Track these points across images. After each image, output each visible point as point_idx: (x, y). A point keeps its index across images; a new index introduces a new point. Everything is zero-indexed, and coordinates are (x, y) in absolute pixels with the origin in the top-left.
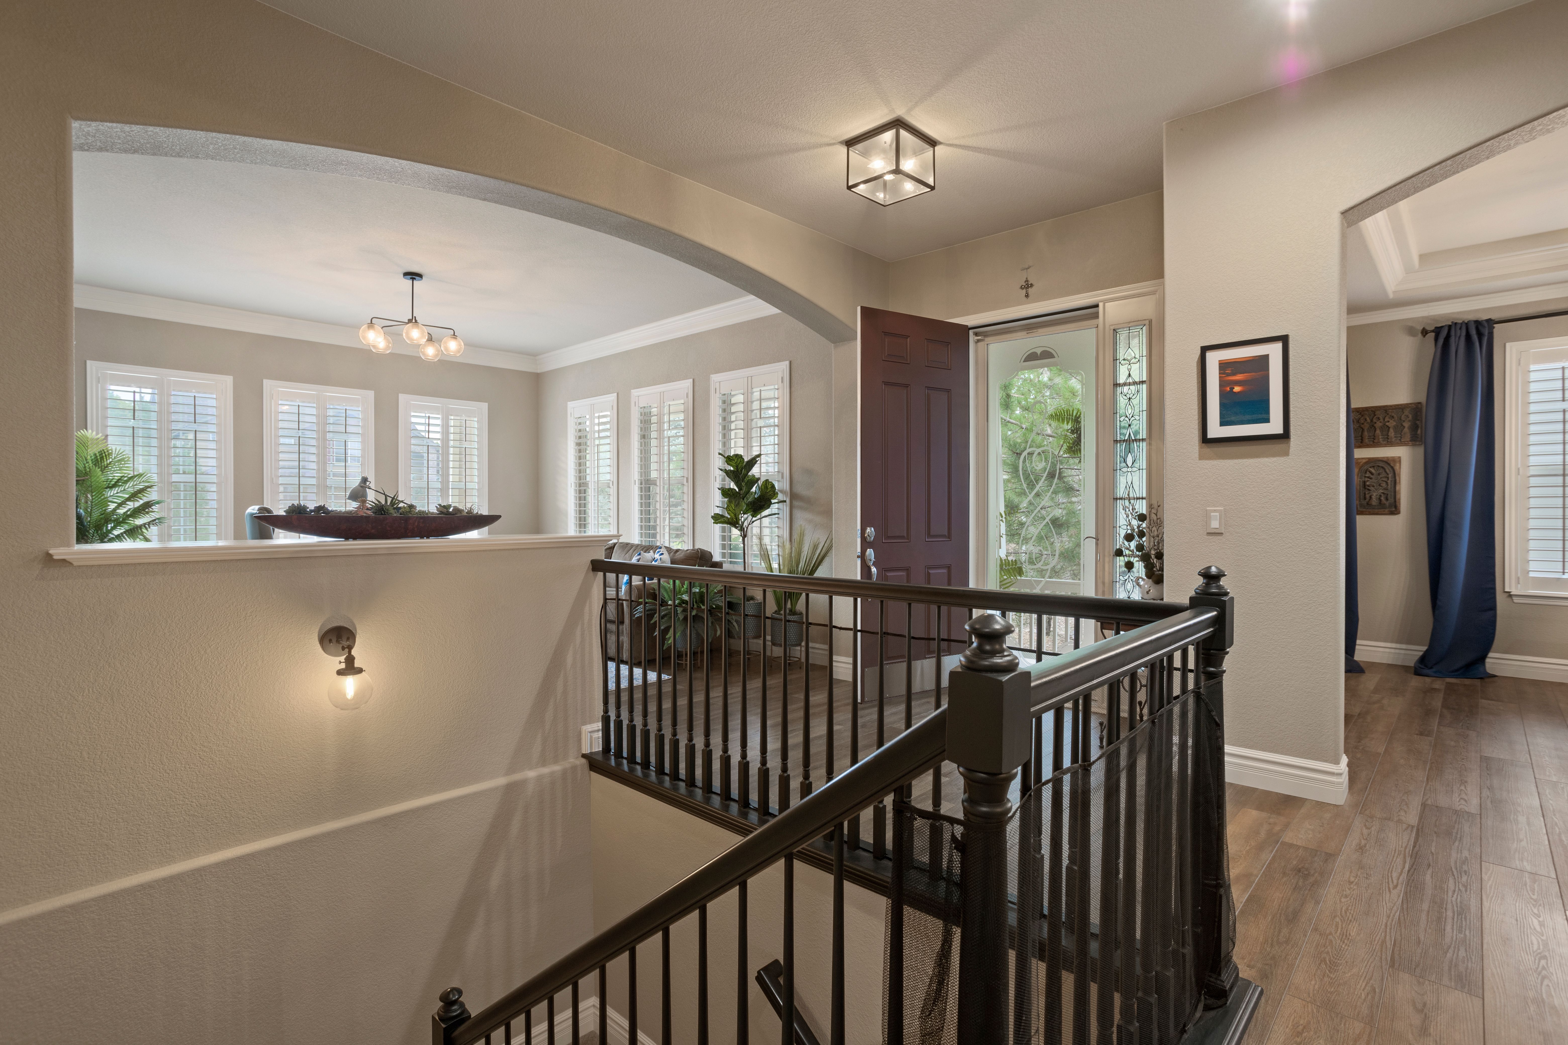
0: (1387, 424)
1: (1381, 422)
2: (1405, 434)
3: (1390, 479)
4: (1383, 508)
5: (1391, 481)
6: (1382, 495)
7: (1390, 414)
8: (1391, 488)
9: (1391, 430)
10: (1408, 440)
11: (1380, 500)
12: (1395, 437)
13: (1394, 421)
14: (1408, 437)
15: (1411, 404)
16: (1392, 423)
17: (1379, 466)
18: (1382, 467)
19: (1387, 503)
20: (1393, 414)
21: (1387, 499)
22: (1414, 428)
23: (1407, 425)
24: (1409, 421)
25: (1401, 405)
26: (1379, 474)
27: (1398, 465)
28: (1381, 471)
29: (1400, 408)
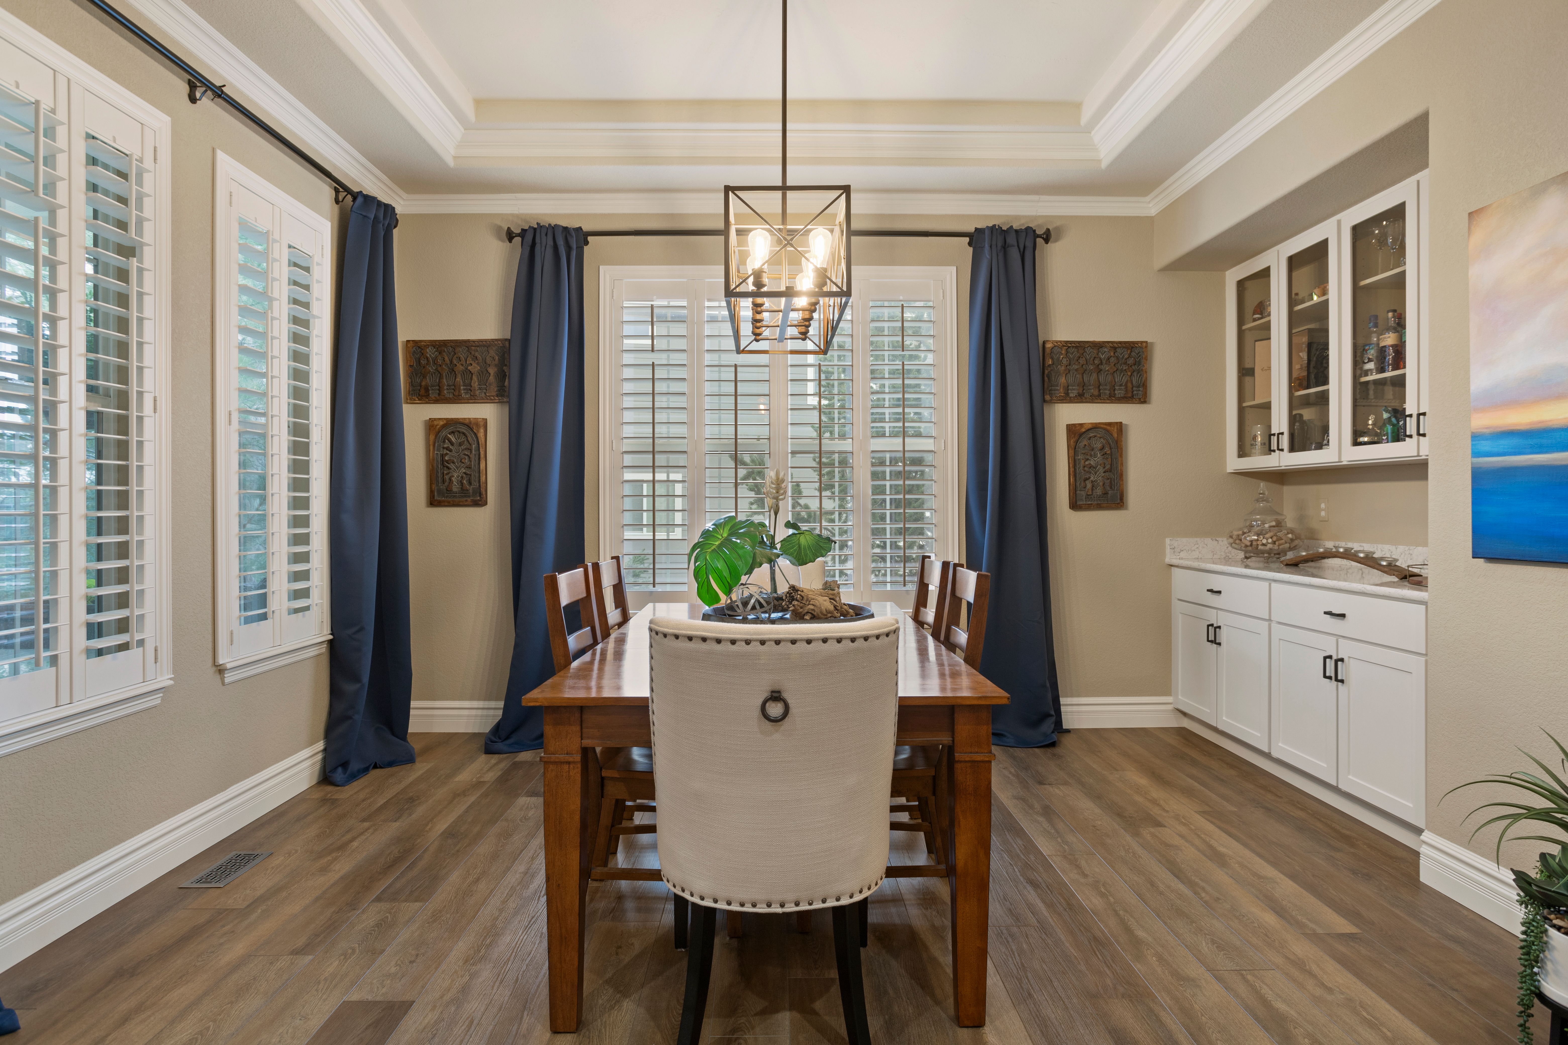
0: (469, 368)
1: (462, 365)
2: (490, 384)
3: (473, 452)
4: (465, 496)
5: (475, 455)
6: (464, 475)
7: (473, 353)
8: (475, 466)
9: (475, 378)
10: (494, 394)
11: (462, 484)
12: (480, 389)
13: (478, 364)
14: (493, 390)
15: (496, 340)
16: (475, 368)
17: (459, 431)
18: (464, 434)
19: (471, 489)
20: (477, 354)
21: (470, 483)
22: (502, 376)
23: (492, 371)
24: (496, 365)
25: (486, 341)
26: (460, 444)
27: (482, 430)
28: (463, 439)
29: (484, 346)
